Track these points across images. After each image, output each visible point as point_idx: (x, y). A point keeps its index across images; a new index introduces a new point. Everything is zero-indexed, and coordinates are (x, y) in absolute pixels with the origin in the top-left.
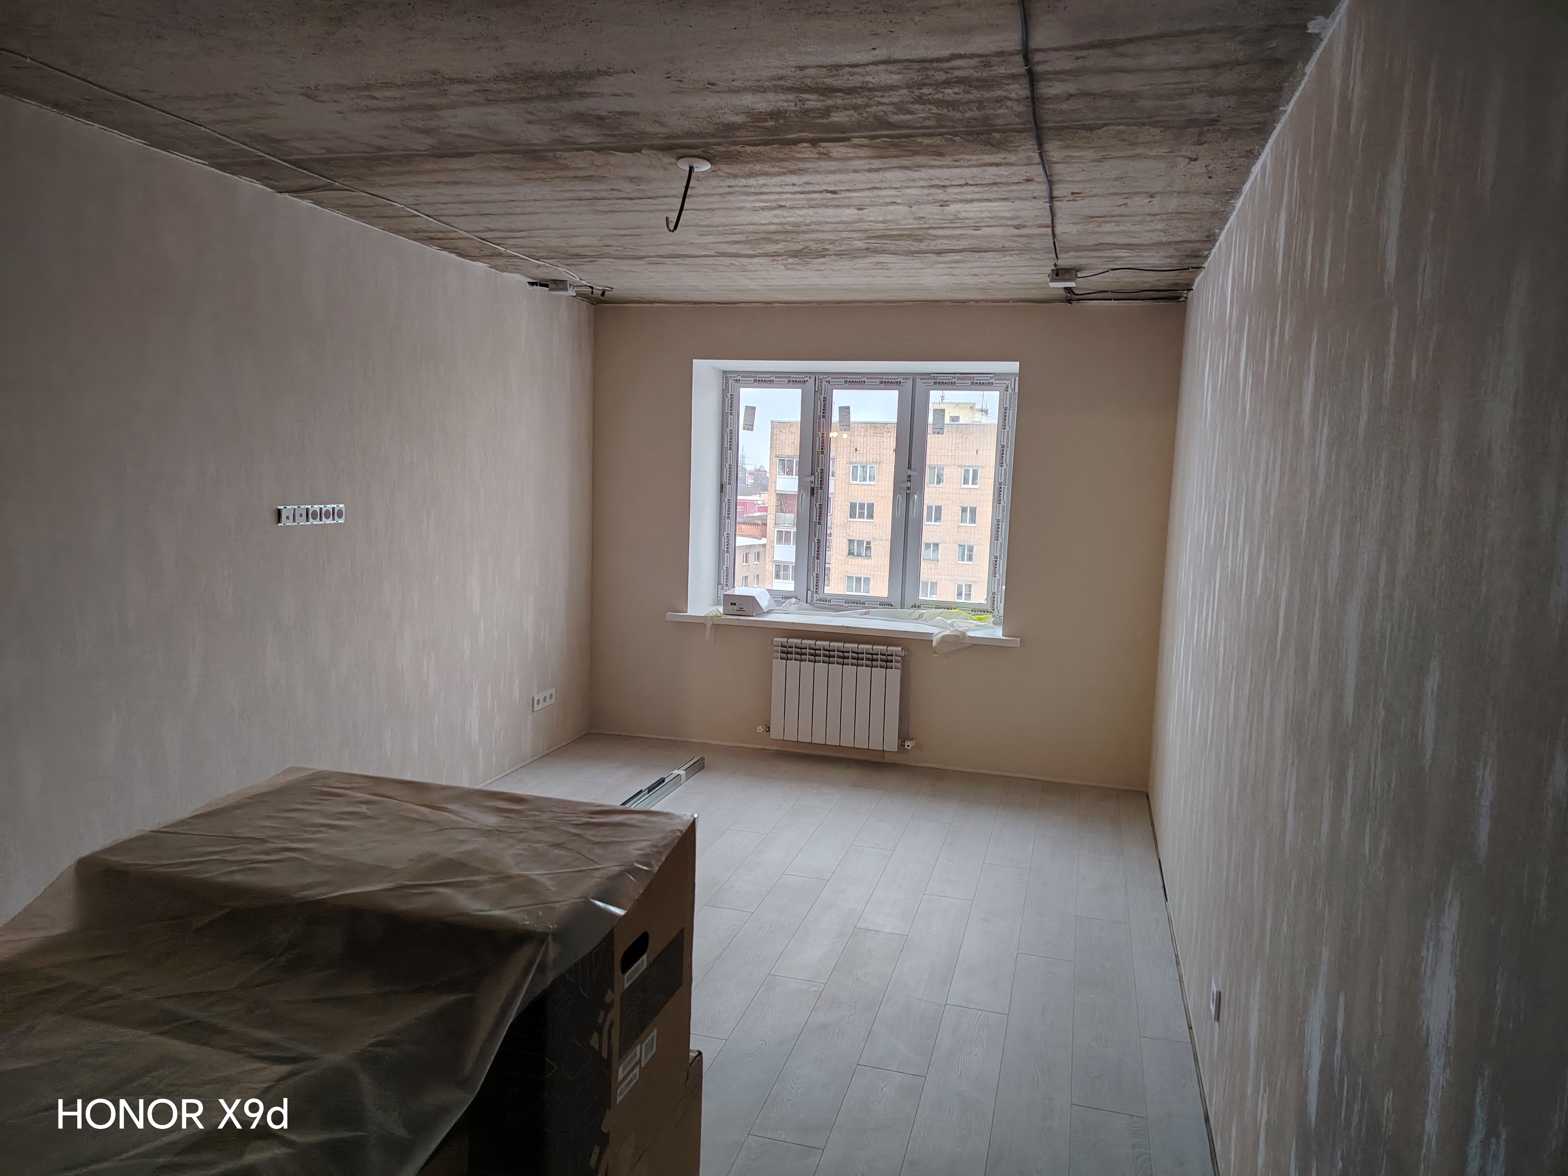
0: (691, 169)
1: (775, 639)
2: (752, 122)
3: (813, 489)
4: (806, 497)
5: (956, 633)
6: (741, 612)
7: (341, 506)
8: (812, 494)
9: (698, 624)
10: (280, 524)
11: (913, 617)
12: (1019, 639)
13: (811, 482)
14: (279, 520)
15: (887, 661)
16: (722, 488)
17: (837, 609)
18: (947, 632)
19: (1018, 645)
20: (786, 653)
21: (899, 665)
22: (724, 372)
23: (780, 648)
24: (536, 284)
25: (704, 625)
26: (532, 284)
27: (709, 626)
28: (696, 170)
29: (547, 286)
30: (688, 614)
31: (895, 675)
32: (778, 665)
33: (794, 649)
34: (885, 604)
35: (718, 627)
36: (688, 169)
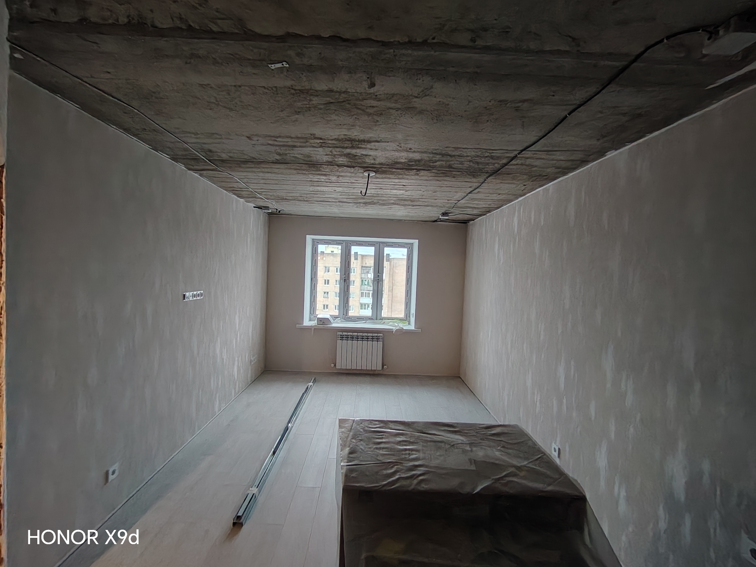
0: (369, 175)
1: (338, 333)
2: (407, 162)
3: (345, 280)
4: (342, 281)
5: (400, 328)
6: (324, 323)
7: (202, 292)
8: (345, 282)
9: (309, 328)
10: (184, 300)
11: (381, 323)
12: (420, 330)
13: (345, 277)
14: (184, 299)
15: (378, 339)
16: (312, 279)
17: (354, 321)
18: (397, 328)
19: (420, 331)
20: (342, 338)
21: (382, 340)
22: (313, 239)
23: (340, 336)
24: (256, 207)
25: (311, 329)
26: (254, 207)
27: (313, 329)
28: (370, 175)
29: (261, 208)
30: (304, 325)
31: (380, 343)
32: (339, 342)
33: (345, 336)
34: (370, 319)
35: (316, 329)
36: (367, 175)
